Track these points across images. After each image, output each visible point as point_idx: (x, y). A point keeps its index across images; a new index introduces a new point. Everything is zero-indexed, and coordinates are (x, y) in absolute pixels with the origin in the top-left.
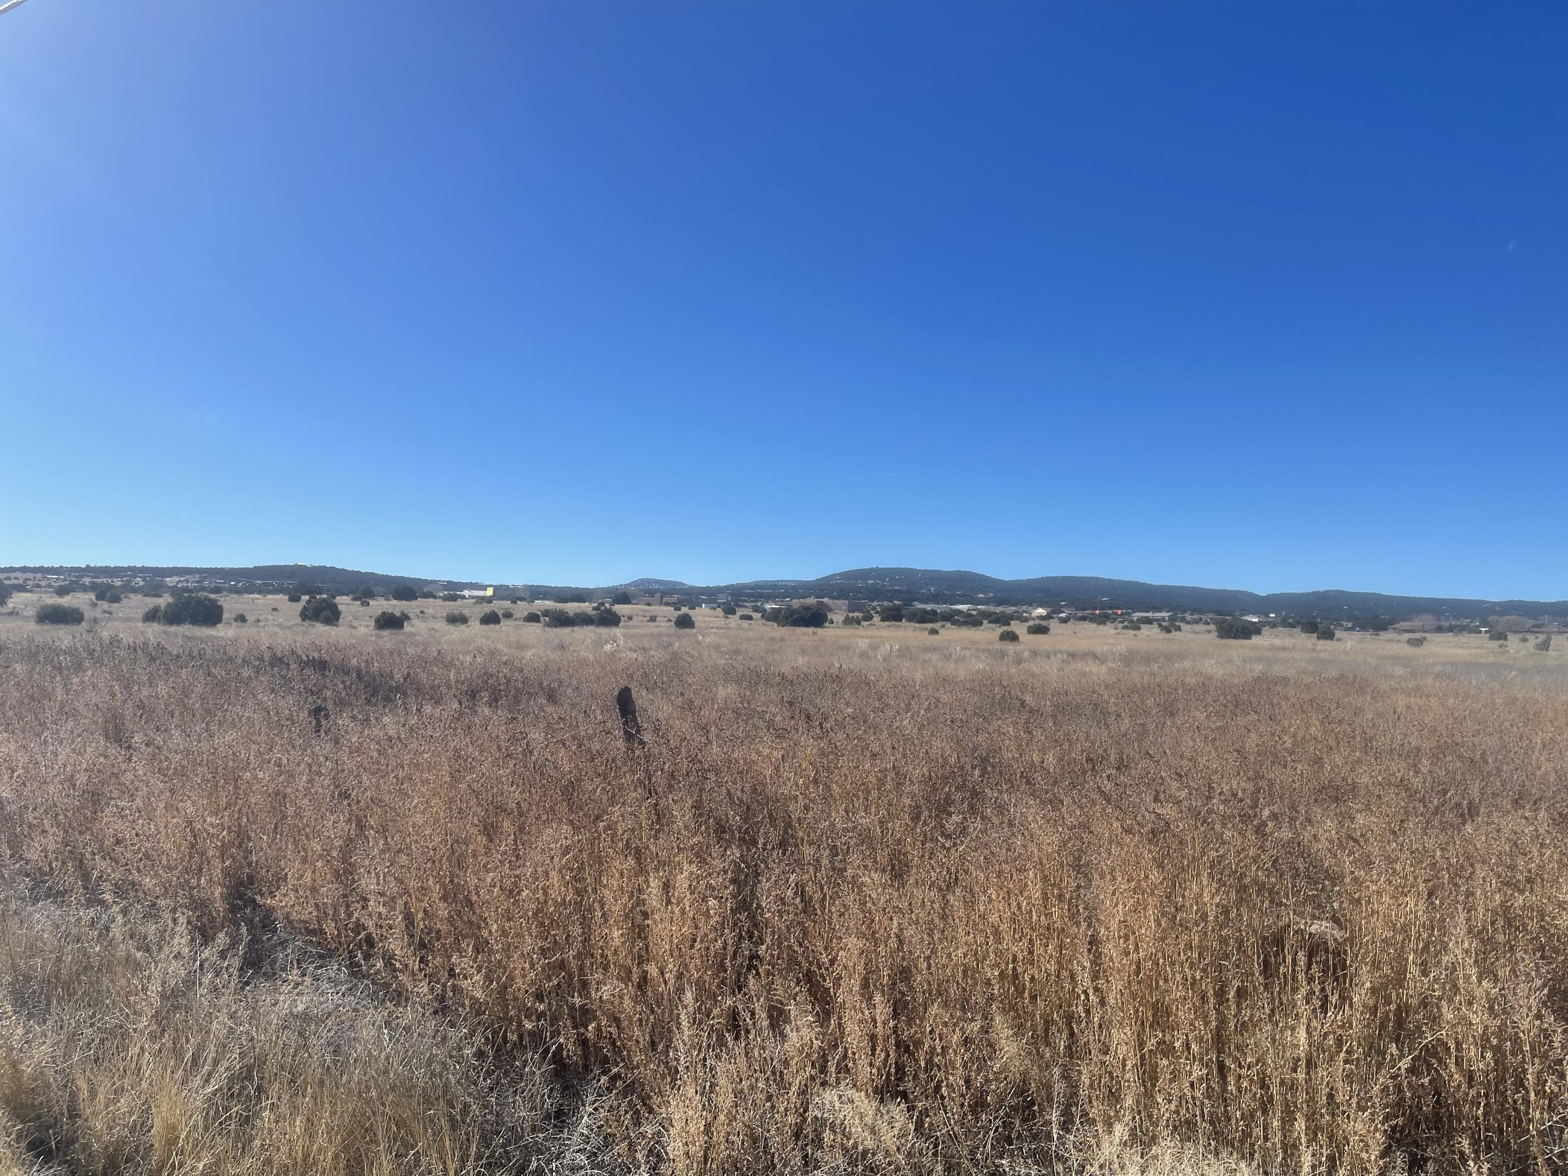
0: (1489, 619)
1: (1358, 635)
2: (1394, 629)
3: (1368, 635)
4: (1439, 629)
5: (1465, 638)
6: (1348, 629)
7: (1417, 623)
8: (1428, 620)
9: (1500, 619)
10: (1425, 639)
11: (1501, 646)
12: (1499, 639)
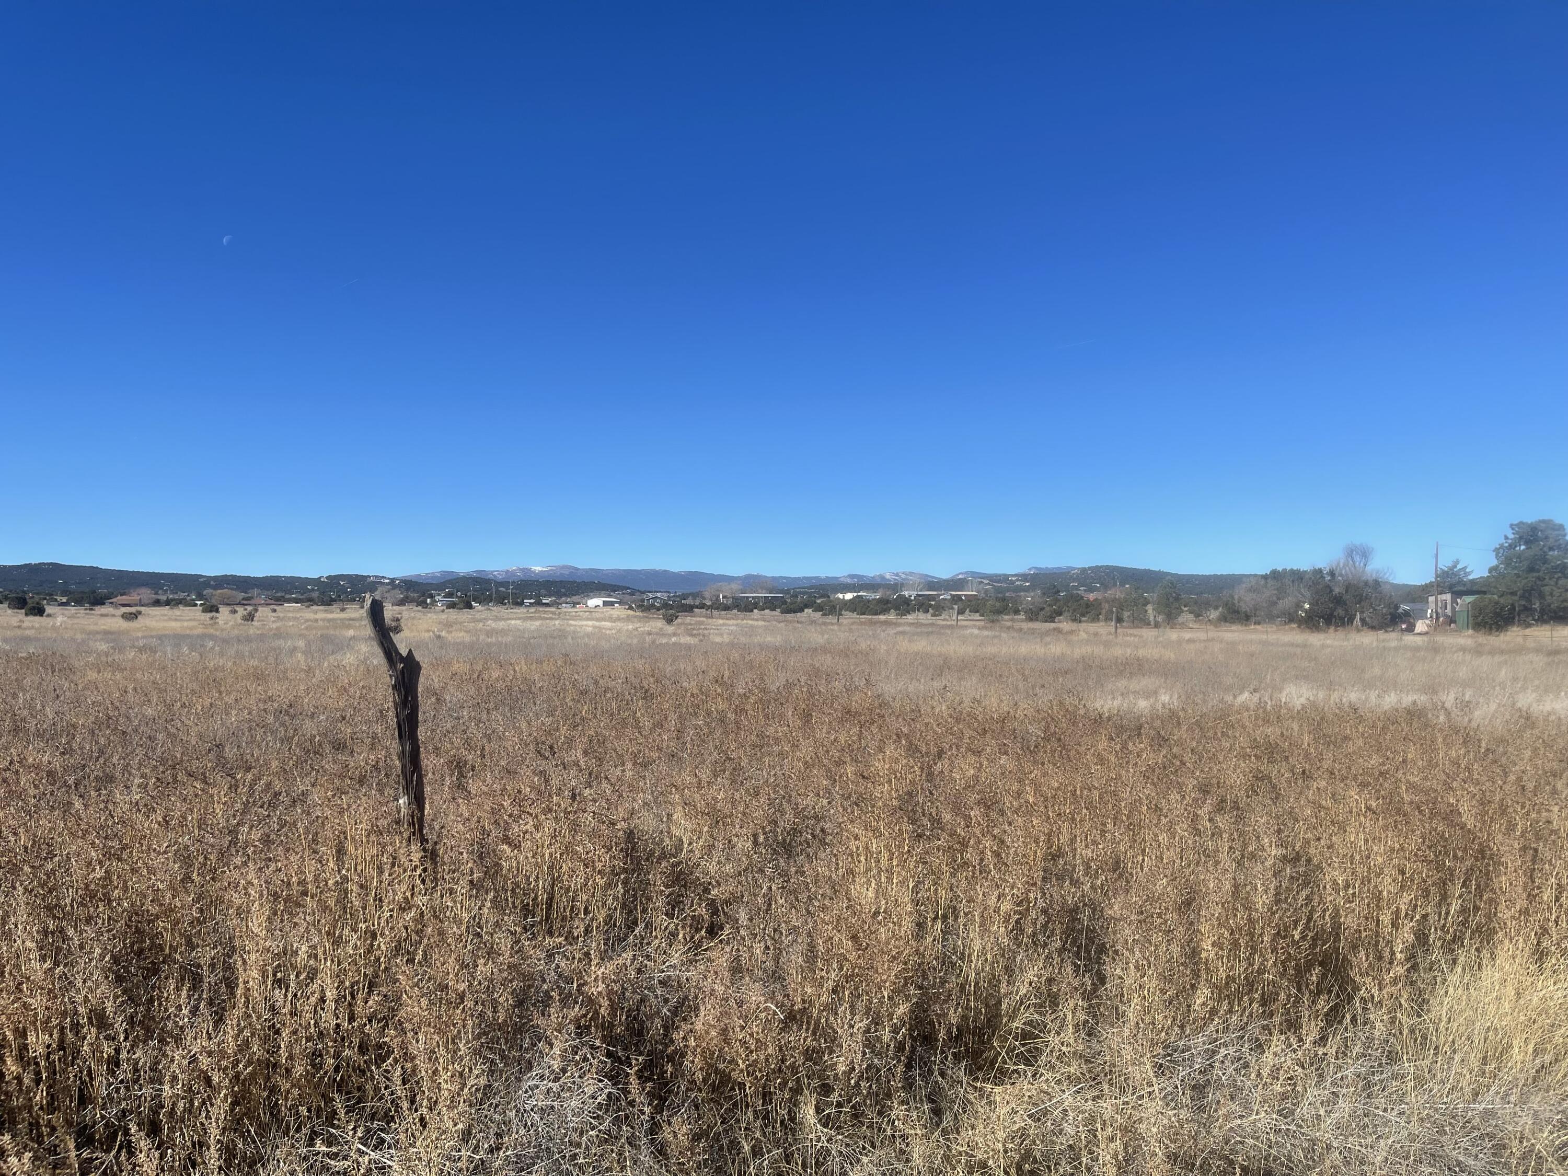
0: (205, 593)
1: (72, 610)
2: (111, 603)
3: (82, 611)
4: (157, 603)
5: (181, 611)
6: (62, 604)
7: (135, 597)
8: (146, 594)
9: (214, 592)
10: (140, 613)
11: (212, 618)
12: (211, 611)
